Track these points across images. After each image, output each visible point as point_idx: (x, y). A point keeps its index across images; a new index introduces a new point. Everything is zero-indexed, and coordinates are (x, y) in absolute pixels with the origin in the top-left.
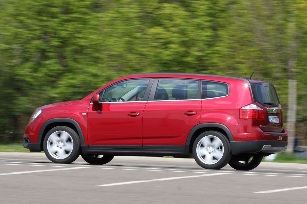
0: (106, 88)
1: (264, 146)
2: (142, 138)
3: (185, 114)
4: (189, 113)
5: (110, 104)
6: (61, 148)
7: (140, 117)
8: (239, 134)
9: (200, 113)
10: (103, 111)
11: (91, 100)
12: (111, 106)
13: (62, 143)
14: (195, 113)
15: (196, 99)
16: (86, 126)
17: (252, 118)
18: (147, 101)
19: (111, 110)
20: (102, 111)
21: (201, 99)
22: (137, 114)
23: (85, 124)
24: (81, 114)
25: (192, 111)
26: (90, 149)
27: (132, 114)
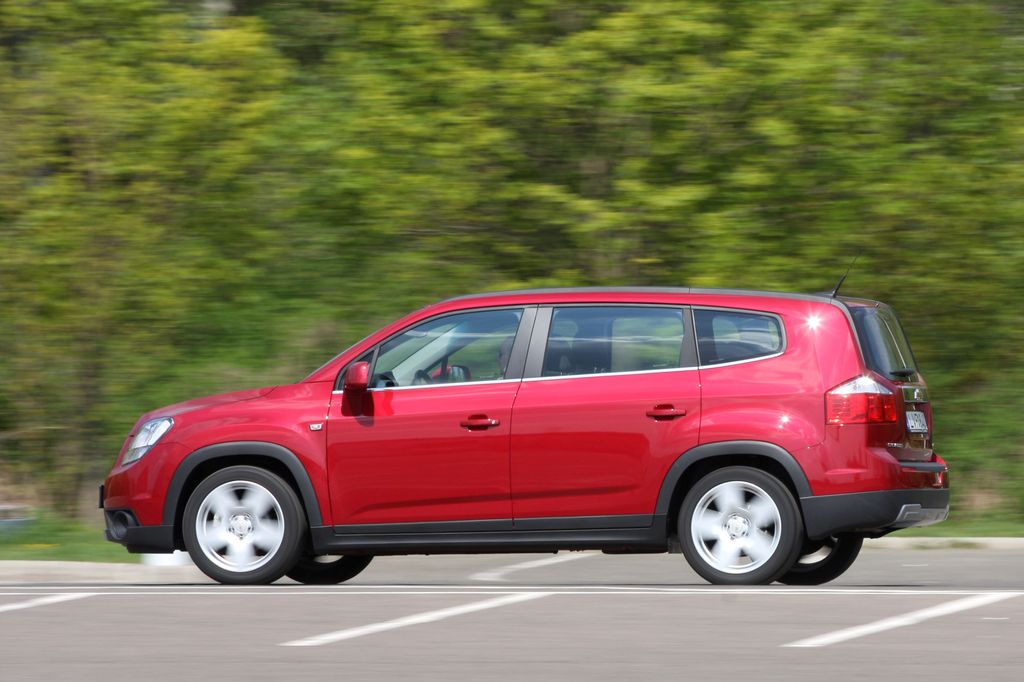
0: (381, 343)
1: (904, 507)
2: (512, 497)
3: (649, 415)
4: (662, 414)
5: (391, 392)
6: (241, 536)
7: (503, 430)
8: (828, 473)
9: (698, 409)
10: (376, 418)
11: (336, 381)
12: (395, 400)
13: (246, 519)
14: (683, 412)
15: (679, 366)
16: (323, 465)
17: (864, 420)
18: (519, 380)
19: (398, 413)
20: (373, 415)
21: (696, 368)
22: (493, 422)
23: (319, 457)
24: (305, 426)
25: (670, 406)
26: (340, 539)
27: (476, 421)
